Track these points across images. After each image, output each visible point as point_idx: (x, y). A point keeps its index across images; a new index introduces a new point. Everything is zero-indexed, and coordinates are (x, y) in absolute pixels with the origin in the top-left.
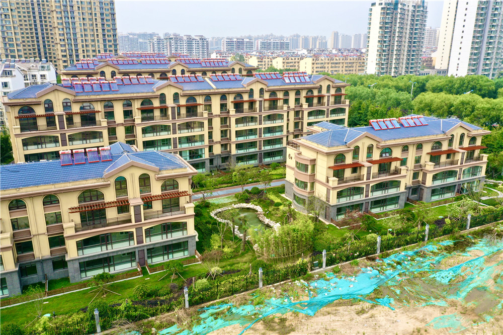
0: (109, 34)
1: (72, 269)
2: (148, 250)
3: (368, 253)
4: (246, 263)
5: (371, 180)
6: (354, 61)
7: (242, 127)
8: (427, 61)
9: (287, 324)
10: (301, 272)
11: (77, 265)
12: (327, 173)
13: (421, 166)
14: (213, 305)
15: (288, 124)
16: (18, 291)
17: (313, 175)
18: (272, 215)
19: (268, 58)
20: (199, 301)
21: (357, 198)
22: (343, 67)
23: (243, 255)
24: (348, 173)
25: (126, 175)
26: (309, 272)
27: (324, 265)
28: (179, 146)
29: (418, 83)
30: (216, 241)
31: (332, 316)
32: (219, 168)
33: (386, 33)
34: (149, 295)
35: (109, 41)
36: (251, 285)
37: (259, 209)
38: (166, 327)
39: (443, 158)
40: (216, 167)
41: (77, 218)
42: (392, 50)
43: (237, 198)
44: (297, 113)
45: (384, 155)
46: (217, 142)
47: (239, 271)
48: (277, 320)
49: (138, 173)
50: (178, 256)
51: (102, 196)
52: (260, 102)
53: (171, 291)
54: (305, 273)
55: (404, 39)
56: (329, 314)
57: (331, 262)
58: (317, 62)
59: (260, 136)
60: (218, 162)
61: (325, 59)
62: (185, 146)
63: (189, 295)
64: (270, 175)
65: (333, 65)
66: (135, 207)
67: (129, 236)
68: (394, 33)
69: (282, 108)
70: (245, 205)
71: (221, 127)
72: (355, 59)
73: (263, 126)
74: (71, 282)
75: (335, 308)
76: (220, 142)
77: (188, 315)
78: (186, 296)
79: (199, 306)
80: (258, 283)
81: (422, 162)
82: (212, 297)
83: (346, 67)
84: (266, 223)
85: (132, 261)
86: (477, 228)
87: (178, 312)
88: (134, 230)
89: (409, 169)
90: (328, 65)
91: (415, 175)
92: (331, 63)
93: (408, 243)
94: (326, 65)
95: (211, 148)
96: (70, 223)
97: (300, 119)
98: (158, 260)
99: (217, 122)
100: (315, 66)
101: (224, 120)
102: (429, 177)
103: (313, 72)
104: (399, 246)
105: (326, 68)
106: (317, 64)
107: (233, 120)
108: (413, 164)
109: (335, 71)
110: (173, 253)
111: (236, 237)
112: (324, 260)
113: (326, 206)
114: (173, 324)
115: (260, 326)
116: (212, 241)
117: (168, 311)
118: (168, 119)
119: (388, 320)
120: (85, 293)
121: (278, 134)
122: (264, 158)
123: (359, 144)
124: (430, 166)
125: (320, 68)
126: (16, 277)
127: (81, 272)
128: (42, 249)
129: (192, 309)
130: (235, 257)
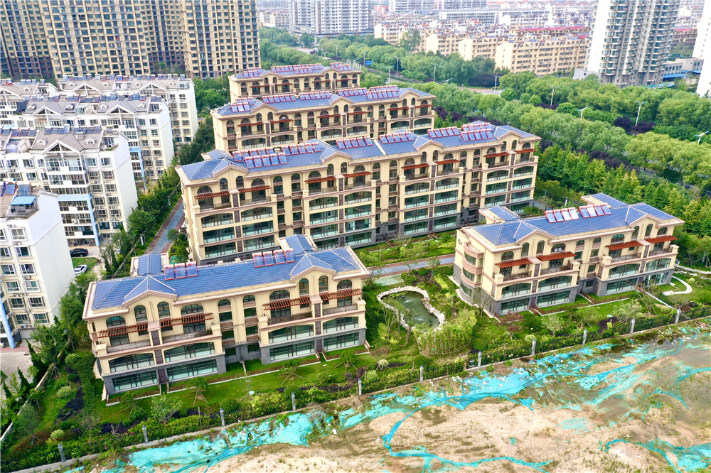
0: (248, 17)
1: (264, 355)
2: (325, 340)
3: (522, 355)
4: (409, 355)
5: (539, 276)
6: (573, 45)
7: (411, 194)
8: (688, 36)
9: (441, 415)
10: (458, 369)
11: (268, 351)
12: (494, 269)
13: (598, 259)
14: (381, 393)
15: (463, 187)
16: (224, 369)
17: (480, 268)
18: (438, 303)
19: (453, 37)
20: (370, 390)
21: (523, 294)
22: (556, 54)
23: (407, 346)
24: (516, 270)
25: (309, 277)
26: (465, 370)
27: (479, 364)
28: (345, 217)
29: (649, 101)
30: (383, 330)
31: (478, 411)
32: (385, 237)
33: (619, 15)
34: (329, 382)
35: (248, 27)
36: (412, 379)
37: (425, 293)
38: (344, 409)
39: (625, 251)
40: (383, 235)
41: (268, 313)
42: (626, 39)
43: (404, 278)
44: (475, 175)
45: (556, 250)
46: (384, 210)
47: (403, 364)
48: (433, 411)
49: (318, 275)
50: (350, 344)
51: (288, 294)
52: (433, 166)
53: (346, 380)
54: (461, 371)
55: (645, 22)
56: (477, 409)
57: (485, 361)
58: (520, 48)
59: (432, 203)
60: (385, 230)
61: (532, 45)
62: (352, 217)
63: (362, 385)
64: (441, 248)
65: (543, 52)
66: (315, 305)
67: (310, 328)
68: (631, 14)
69: (458, 171)
70: (411, 288)
71: (390, 194)
72: (575, 43)
73: (435, 192)
74: (263, 364)
75: (483, 404)
76: (387, 210)
77: (361, 401)
78: (360, 386)
79: (369, 394)
80: (419, 378)
81: (600, 255)
82: (381, 388)
83: (561, 54)
84: (431, 312)
85: (311, 348)
86: (642, 332)
87: (353, 398)
88: (314, 323)
89: (584, 262)
90: (536, 53)
91: (591, 268)
92: (540, 50)
93: (564, 346)
94: (533, 53)
95: (377, 217)
96: (263, 318)
97: (478, 180)
98: (332, 348)
99: (385, 190)
100: (517, 54)
101: (393, 188)
102: (606, 272)
103: (513, 63)
104: (555, 348)
105: (533, 56)
106: (519, 51)
107: (403, 188)
108: (589, 258)
109: (545, 60)
110: (345, 342)
111: (402, 328)
112: (479, 360)
113: (490, 300)
114: (350, 407)
115: (418, 415)
116: (379, 332)
117: (346, 397)
118: (335, 190)
119: (525, 419)
120: (276, 374)
121: (451, 200)
122: (435, 225)
123: (529, 241)
124: (607, 260)
125: (525, 56)
126: (223, 358)
127: (271, 356)
128: (241, 337)
129: (364, 397)
130: (400, 349)
